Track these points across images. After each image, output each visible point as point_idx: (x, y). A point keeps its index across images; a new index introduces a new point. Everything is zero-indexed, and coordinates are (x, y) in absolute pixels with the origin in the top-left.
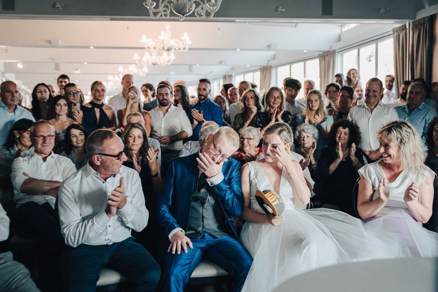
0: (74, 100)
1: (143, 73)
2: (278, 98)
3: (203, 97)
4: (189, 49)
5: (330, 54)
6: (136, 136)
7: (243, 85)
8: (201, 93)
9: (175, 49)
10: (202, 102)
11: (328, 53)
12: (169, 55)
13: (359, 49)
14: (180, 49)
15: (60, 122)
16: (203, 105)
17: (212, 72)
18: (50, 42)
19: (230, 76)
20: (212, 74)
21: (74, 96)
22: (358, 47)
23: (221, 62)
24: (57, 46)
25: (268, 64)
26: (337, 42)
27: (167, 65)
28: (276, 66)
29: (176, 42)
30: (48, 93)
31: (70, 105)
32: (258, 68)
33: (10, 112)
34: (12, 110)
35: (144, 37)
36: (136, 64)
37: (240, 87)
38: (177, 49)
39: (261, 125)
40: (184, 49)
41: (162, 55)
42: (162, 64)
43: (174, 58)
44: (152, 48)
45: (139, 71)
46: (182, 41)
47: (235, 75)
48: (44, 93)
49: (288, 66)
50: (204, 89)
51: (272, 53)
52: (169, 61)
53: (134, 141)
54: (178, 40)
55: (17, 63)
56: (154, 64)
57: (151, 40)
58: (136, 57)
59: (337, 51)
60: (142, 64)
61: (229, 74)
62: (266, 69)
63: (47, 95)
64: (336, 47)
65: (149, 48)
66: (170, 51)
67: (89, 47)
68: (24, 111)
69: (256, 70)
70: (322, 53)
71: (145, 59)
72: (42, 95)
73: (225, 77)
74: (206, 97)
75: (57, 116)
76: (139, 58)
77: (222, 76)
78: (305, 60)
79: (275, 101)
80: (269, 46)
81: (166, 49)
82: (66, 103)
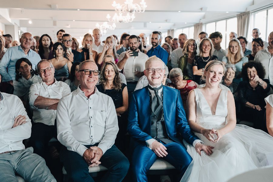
0: (67, 45)
1: (113, 28)
2: (208, 45)
3: (155, 44)
4: (146, 11)
5: (246, 14)
6: (110, 70)
7: (182, 36)
8: (154, 41)
9: (136, 11)
10: (154, 47)
11: (244, 14)
12: (131, 15)
13: (267, 11)
14: (139, 11)
15: (59, 61)
16: (155, 50)
17: (160, 27)
18: (50, 6)
19: (173, 30)
20: (160, 29)
21: (67, 43)
22: (267, 9)
23: (166, 21)
24: (55, 9)
25: (200, 21)
26: (251, 5)
27: (129, 22)
28: (206, 23)
29: (137, 6)
30: (50, 41)
31: (65, 49)
32: (193, 24)
33: (25, 54)
34: (27, 52)
35: (114, 2)
36: (108, 21)
37: (179, 38)
38: (137, 11)
39: (197, 64)
40: (142, 11)
41: (126, 15)
42: (126, 22)
43: (135, 17)
44: (120, 10)
45: (110, 27)
46: (140, 5)
47: (176, 29)
48: (47, 41)
49: (214, 23)
50: (156, 39)
51: (203, 14)
52: (131, 19)
53: (109, 73)
54: (138, 5)
55: (29, 20)
56: (120, 22)
57: (119, 4)
58: (108, 16)
59: (251, 12)
60: (112, 22)
61: (172, 29)
62: (198, 25)
63: (49, 43)
64: (250, 9)
65: (118, 10)
66: (132, 13)
67: (76, 10)
68: (35, 53)
69: (191, 26)
70: (239, 13)
71: (114, 18)
72: (45, 42)
73: (169, 31)
74: (157, 44)
75: (57, 57)
76: (110, 17)
77: (167, 30)
78: (226, 19)
79: (206, 48)
80: (201, 9)
81: (129, 11)
82: (61, 47)
